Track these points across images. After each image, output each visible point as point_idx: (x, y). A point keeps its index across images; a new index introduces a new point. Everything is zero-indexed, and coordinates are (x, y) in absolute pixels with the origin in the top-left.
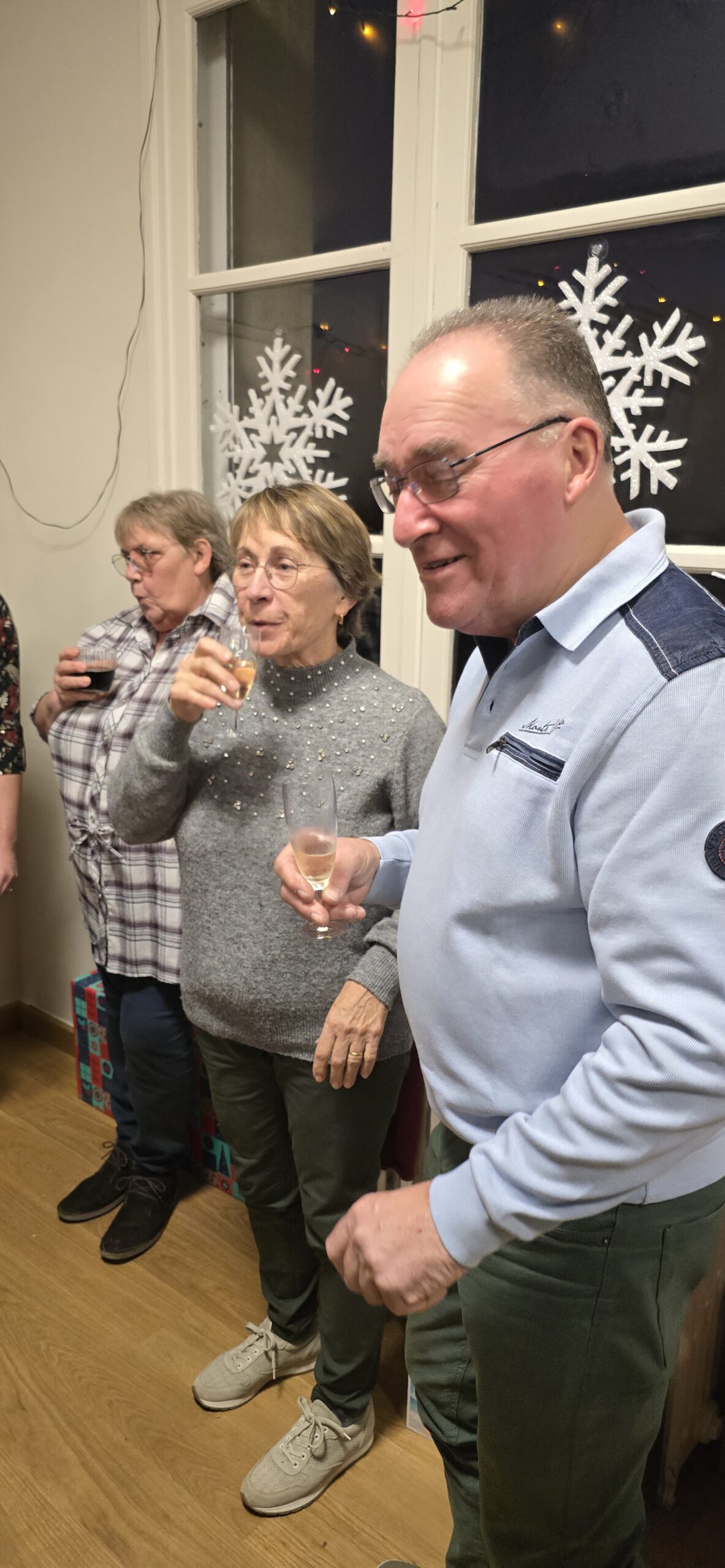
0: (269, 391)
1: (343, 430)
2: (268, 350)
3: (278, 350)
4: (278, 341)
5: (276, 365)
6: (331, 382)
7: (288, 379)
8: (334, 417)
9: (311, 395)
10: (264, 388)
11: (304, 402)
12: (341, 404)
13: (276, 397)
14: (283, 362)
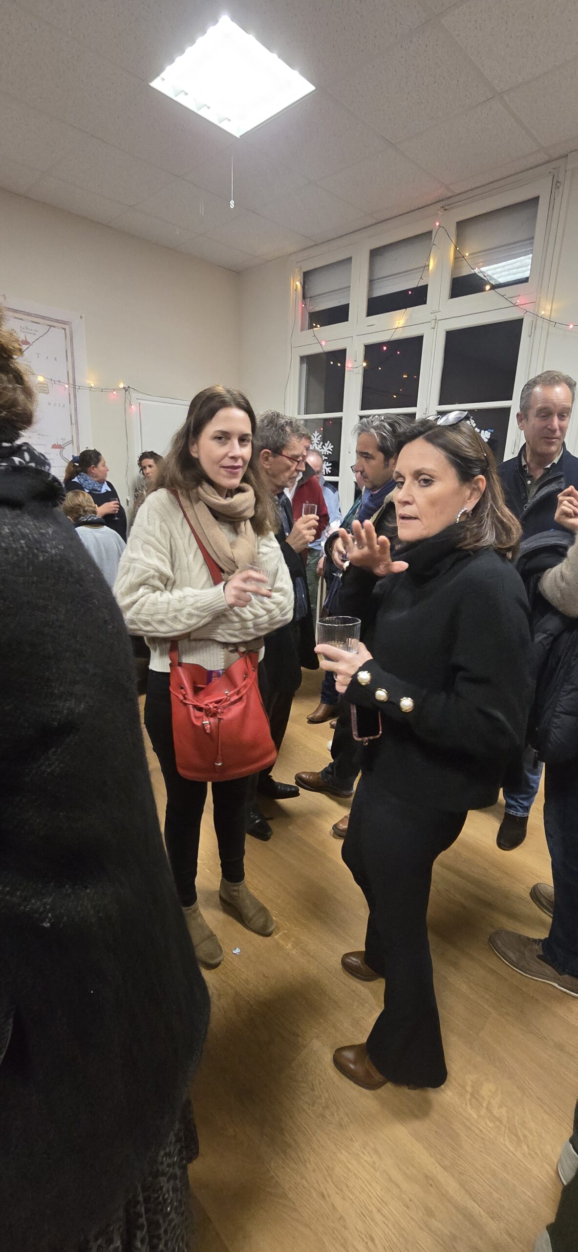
0: (314, 443)
1: (331, 453)
2: (314, 434)
3: (316, 434)
4: (316, 432)
5: (316, 437)
6: (329, 442)
7: (318, 441)
8: (329, 450)
9: (323, 445)
10: (313, 442)
11: (322, 446)
12: (331, 447)
13: (316, 445)
14: (317, 437)
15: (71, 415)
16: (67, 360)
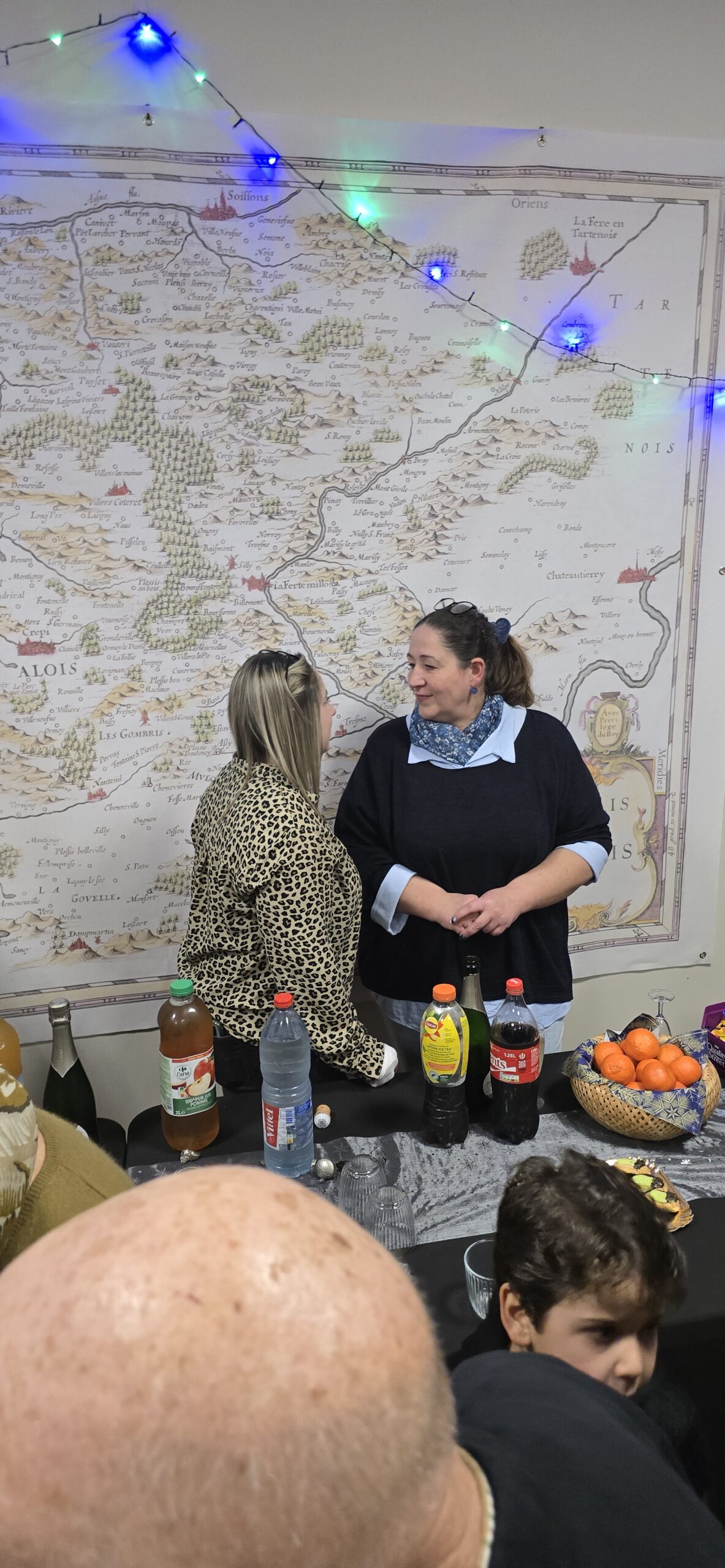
15: (688, 475)
16: (699, 302)
